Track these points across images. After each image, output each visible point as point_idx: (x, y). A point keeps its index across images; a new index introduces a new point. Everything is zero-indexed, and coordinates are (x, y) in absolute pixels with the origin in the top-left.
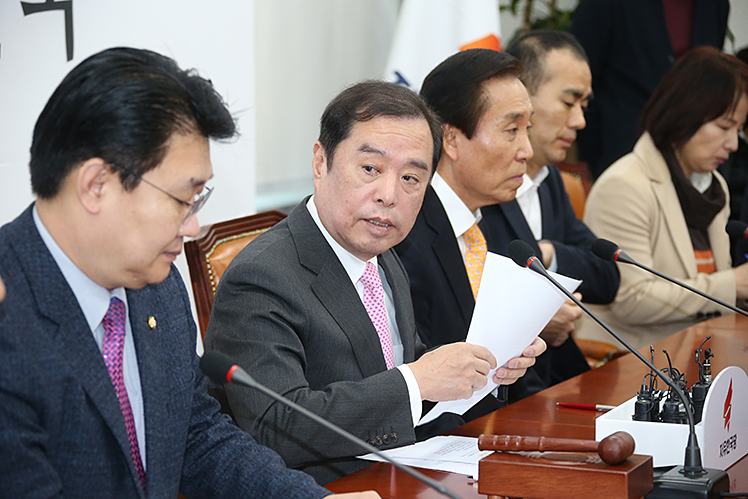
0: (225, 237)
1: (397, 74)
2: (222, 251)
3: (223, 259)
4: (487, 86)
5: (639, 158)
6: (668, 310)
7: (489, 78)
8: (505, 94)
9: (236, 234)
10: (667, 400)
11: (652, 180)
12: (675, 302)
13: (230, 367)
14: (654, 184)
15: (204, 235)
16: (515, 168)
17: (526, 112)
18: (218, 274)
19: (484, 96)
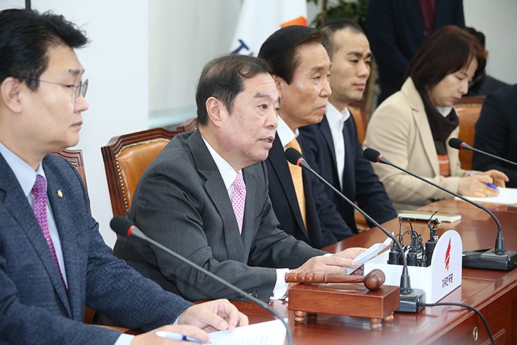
0: (128, 144)
1: (241, 41)
2: (126, 153)
3: (127, 158)
4: (299, 50)
5: (405, 95)
6: (411, 194)
7: (300, 44)
8: (312, 55)
9: (135, 142)
10: (410, 251)
11: (413, 109)
12: (416, 189)
13: (130, 227)
14: (414, 112)
15: (114, 143)
16: (320, 102)
17: (326, 66)
18: (123, 168)
19: (297, 56)
